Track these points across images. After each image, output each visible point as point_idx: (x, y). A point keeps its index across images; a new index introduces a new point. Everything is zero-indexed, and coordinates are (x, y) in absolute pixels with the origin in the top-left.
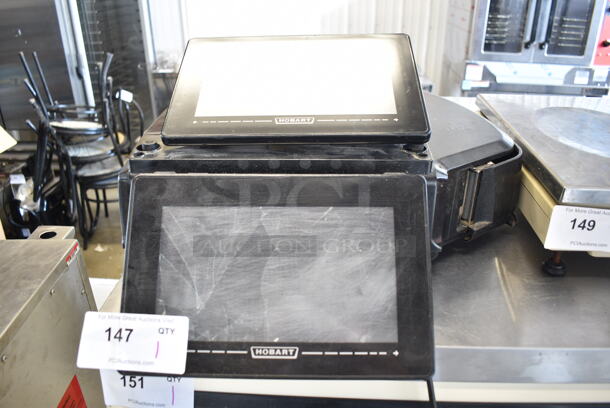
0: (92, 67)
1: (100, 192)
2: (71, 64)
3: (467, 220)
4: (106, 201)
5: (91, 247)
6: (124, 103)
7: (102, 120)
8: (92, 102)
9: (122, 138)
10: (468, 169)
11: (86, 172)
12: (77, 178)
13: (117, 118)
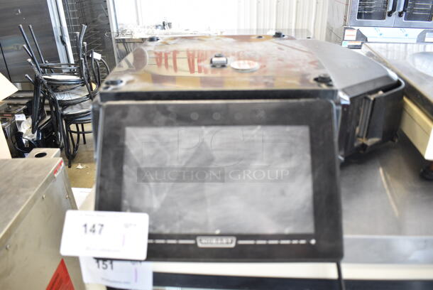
0: (72, 36)
1: (80, 126)
2: (57, 34)
3: (362, 137)
4: (84, 133)
5: (74, 166)
6: (95, 60)
7: (80, 75)
8: (72, 61)
9: (94, 86)
10: (364, 97)
11: (69, 111)
12: (63, 116)
13: (91, 73)
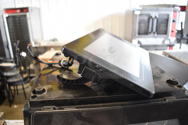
2: (5, 44)
4: (17, 90)
6: (23, 57)
7: (16, 62)
8: (12, 56)
9: (22, 68)
11: (10, 80)
12: (7, 82)
13: (21, 62)
